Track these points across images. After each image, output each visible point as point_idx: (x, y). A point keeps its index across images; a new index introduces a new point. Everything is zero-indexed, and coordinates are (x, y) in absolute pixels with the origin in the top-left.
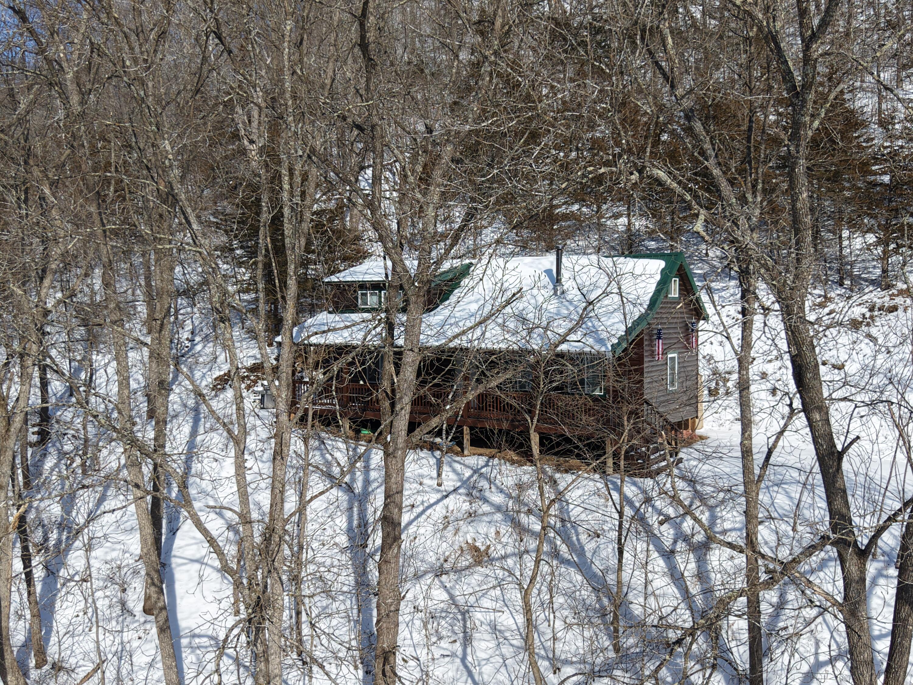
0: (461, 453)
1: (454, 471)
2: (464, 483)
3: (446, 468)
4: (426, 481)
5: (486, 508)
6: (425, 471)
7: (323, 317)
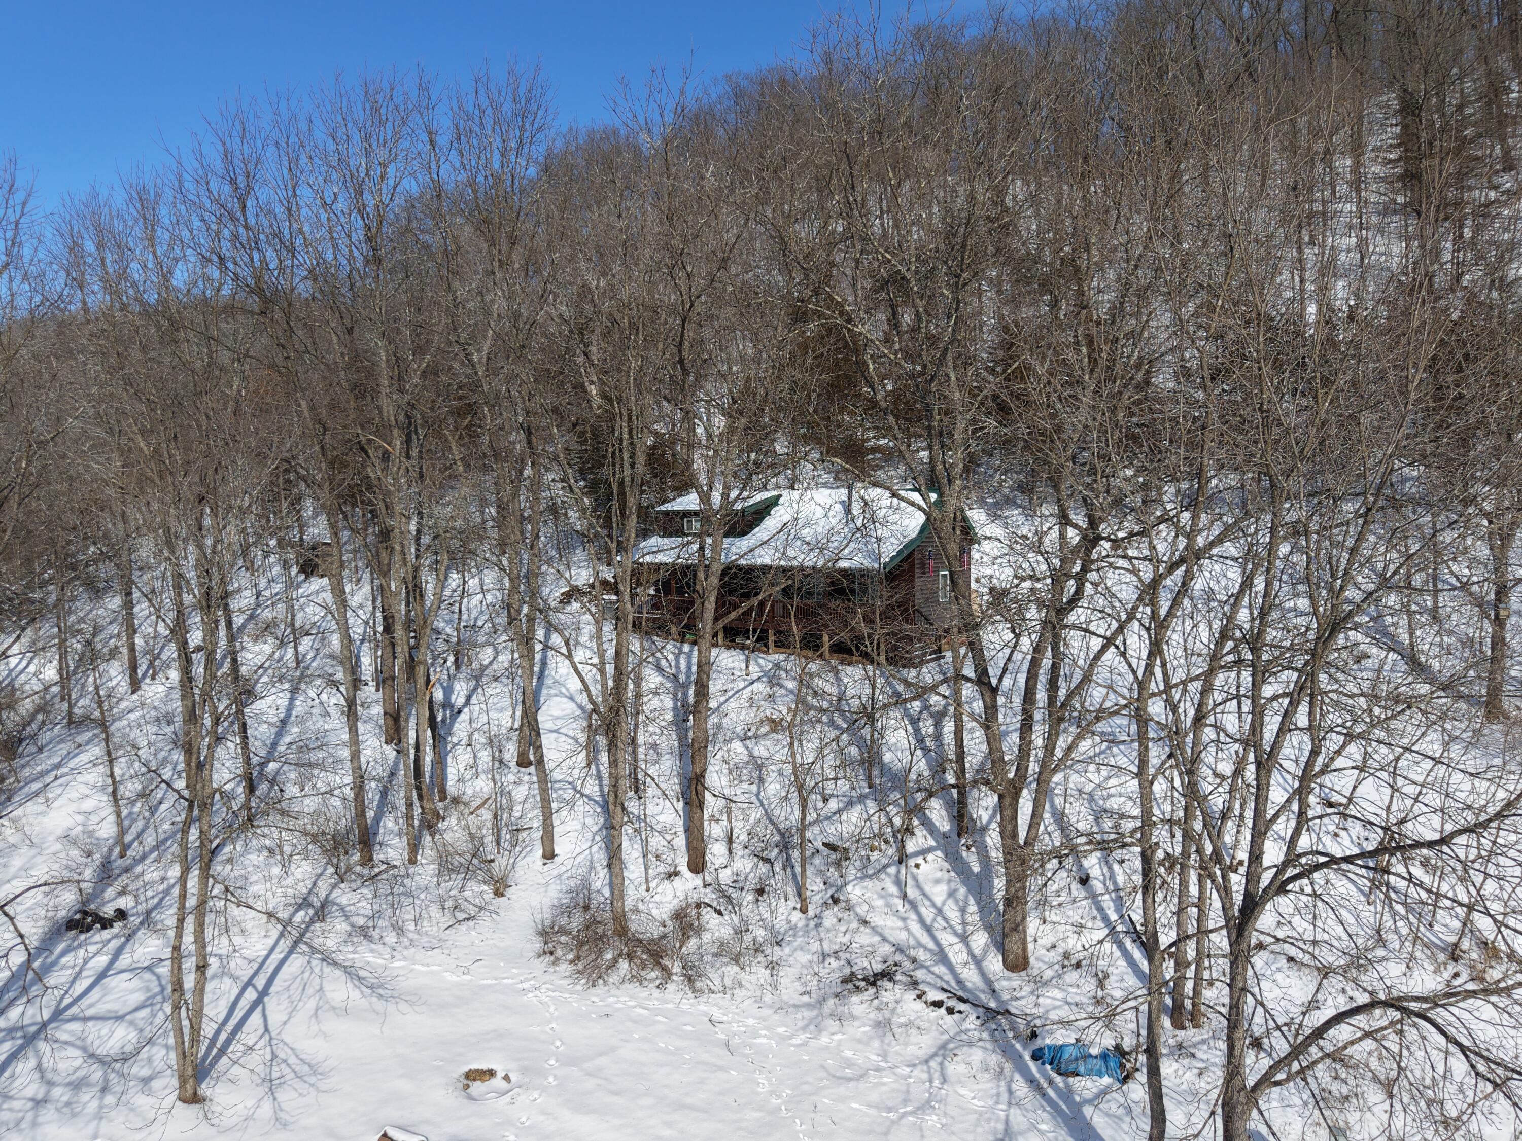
0: (767, 652)
1: (759, 665)
2: (766, 674)
3: (752, 663)
4: (737, 673)
5: (783, 691)
6: (736, 664)
7: (655, 541)
